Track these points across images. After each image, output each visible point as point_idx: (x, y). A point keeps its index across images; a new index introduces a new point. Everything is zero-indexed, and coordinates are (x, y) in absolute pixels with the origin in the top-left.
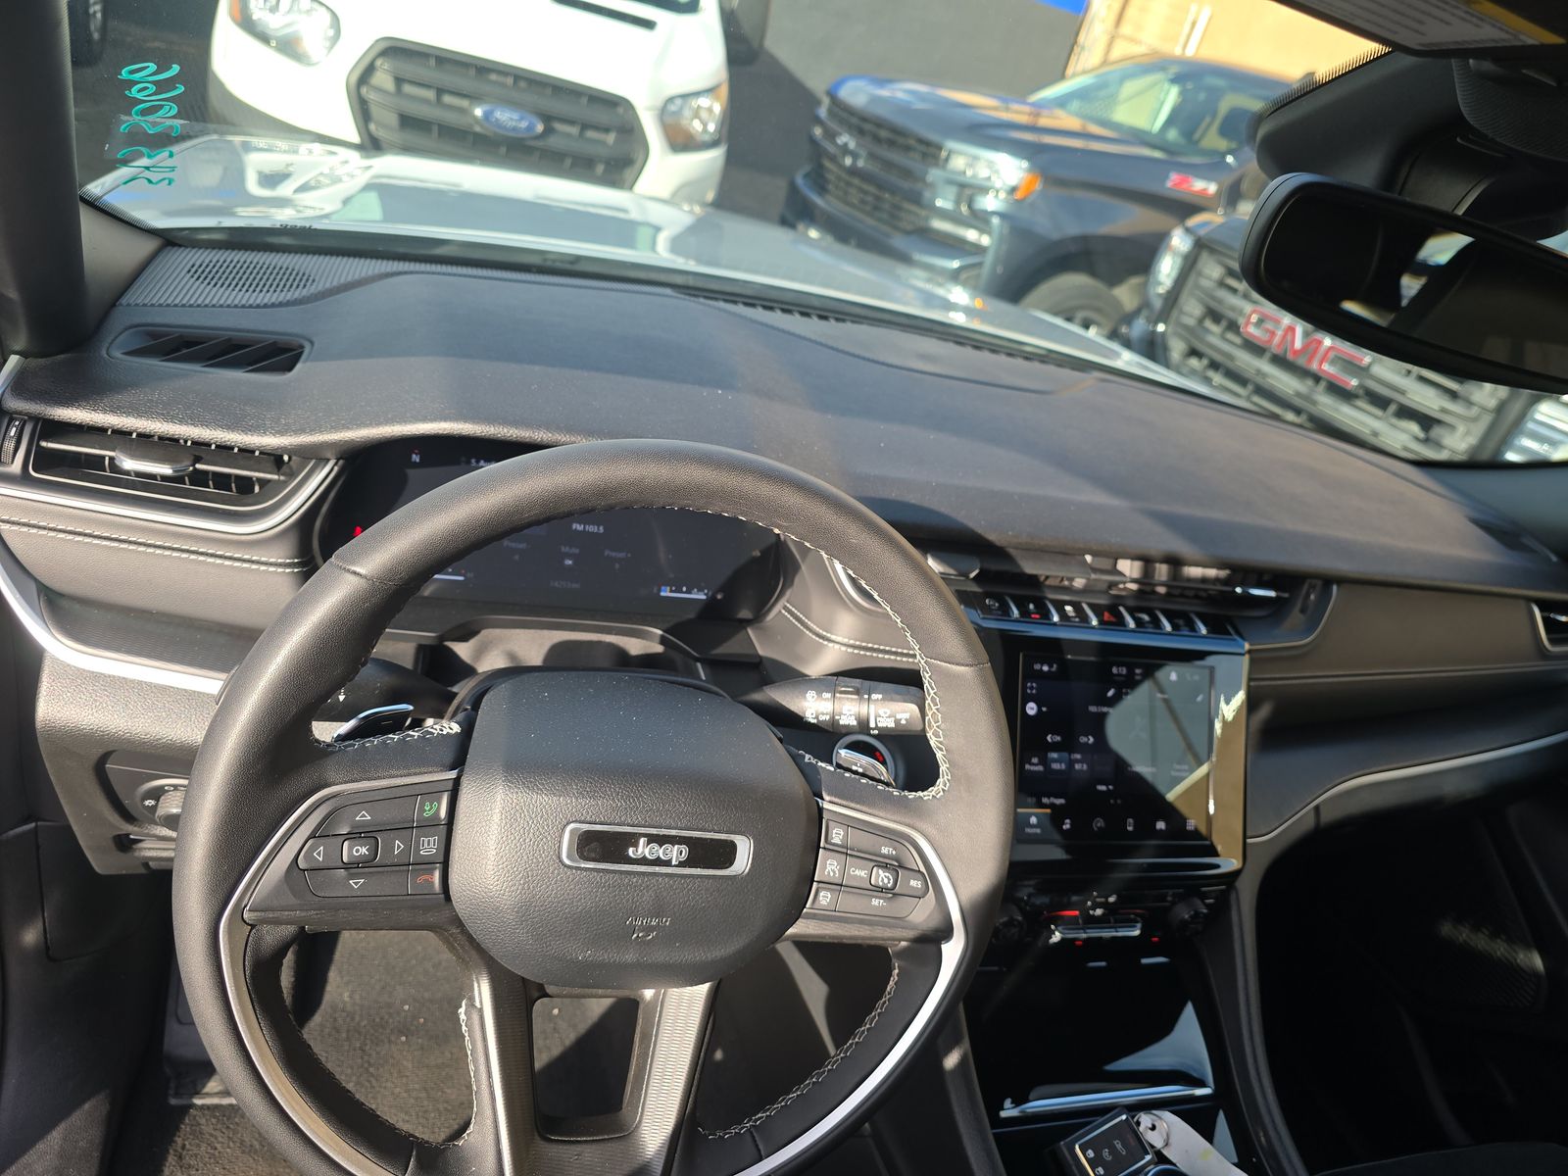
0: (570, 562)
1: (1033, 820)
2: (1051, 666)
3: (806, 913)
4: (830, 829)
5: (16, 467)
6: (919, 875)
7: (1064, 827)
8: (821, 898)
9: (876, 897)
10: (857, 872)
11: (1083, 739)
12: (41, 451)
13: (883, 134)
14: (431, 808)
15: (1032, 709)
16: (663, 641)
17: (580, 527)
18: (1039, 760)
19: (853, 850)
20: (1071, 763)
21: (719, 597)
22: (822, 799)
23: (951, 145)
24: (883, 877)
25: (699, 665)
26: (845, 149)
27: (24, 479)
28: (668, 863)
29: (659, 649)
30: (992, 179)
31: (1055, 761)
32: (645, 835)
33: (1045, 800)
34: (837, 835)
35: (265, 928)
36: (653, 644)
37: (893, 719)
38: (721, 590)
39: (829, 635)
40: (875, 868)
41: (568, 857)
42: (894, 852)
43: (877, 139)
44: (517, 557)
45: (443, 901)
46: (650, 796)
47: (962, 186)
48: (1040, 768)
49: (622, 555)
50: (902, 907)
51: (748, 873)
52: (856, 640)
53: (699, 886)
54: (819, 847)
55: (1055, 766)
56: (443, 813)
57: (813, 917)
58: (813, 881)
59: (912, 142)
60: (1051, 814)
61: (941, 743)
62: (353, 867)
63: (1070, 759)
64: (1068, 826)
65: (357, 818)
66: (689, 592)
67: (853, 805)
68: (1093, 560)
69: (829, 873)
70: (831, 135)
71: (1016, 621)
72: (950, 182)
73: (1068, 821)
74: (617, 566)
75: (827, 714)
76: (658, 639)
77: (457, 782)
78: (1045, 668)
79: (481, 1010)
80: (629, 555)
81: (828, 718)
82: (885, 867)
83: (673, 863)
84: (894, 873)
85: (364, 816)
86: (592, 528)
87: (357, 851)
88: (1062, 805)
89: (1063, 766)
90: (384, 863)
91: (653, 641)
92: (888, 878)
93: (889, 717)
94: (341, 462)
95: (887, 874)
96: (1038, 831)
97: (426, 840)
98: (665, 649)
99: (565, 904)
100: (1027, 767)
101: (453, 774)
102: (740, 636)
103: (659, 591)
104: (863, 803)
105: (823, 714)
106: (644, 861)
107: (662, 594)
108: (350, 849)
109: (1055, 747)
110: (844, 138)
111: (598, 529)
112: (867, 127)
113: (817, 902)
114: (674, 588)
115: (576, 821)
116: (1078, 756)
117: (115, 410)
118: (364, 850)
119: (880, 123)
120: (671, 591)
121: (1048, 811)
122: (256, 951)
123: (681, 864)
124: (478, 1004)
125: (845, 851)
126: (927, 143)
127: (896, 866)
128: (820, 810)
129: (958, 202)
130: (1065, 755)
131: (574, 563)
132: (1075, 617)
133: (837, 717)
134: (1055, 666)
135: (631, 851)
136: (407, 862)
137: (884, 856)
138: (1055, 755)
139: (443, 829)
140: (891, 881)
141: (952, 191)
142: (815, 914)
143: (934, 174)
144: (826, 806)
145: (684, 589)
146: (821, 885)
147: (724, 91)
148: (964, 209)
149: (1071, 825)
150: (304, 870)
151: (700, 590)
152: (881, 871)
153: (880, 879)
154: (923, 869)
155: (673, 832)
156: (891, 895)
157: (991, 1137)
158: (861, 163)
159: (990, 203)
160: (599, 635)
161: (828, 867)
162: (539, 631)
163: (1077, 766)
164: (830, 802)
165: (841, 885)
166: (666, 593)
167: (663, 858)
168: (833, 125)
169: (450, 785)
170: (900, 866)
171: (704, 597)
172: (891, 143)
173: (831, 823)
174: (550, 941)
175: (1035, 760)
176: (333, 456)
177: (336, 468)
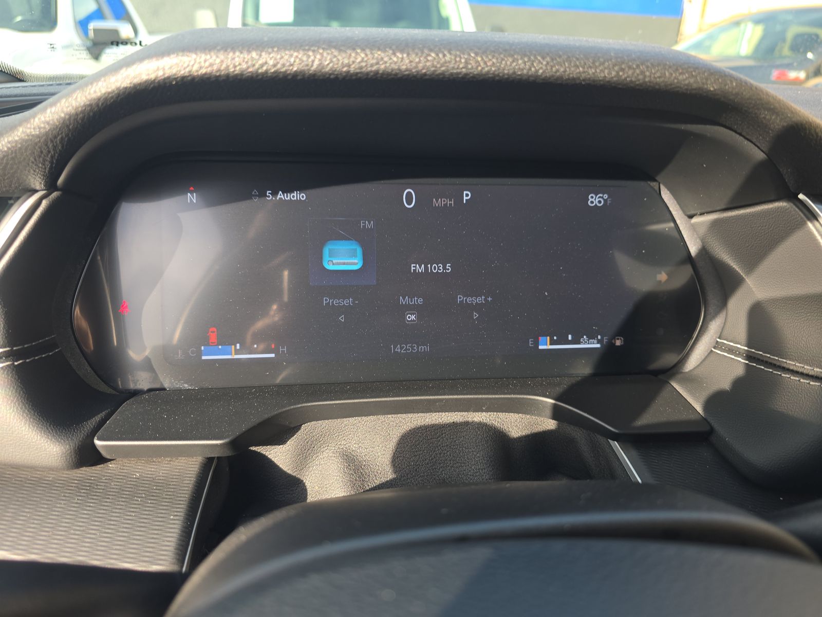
0: (413, 317)
16: (557, 413)
17: (421, 269)
21: (618, 343)
25: (616, 445)
29: (550, 424)
36: (539, 419)
38: (619, 333)
44: (342, 318)
49: (480, 300)
66: (576, 340)
74: (476, 315)
76: (548, 412)
80: (490, 299)
86: (436, 268)
91: (539, 415)
94: (54, 194)
98: (558, 425)
102: (665, 394)
103: (537, 344)
107: (541, 347)
111: (444, 268)
114: (555, 338)
120: (553, 342)
131: (418, 317)
145: (570, 337)
151: (591, 337)
160: (465, 414)
162: (382, 417)
166: (545, 345)
171: (598, 346)
176: (37, 182)
177: (44, 203)
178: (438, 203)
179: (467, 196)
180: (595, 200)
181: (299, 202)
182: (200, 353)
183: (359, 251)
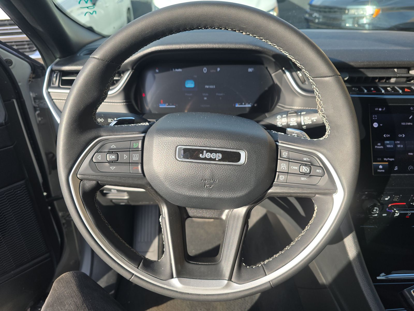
0: (206, 98)
1: (381, 167)
2: (382, 109)
3: (275, 184)
4: (282, 152)
5: (57, 84)
6: (320, 168)
7: (395, 169)
8: (280, 178)
9: (303, 177)
10: (294, 168)
11: (400, 136)
12: (63, 80)
13: (327, 10)
14: (136, 145)
15: (376, 125)
17: (208, 87)
18: (381, 144)
19: (292, 159)
20: (395, 145)
21: (255, 105)
22: (278, 142)
23: (349, 7)
24: (305, 169)
26: (316, 18)
27: (59, 87)
28: (214, 160)
30: (364, 13)
31: (388, 144)
32: (205, 150)
33: (385, 159)
34: (285, 154)
35: (85, 182)
37: (310, 120)
38: (256, 102)
39: (291, 107)
40: (301, 166)
41: (178, 157)
42: (309, 160)
43: (325, 12)
44: (190, 98)
45: (143, 176)
46: (206, 136)
47: (354, 18)
48: (382, 147)
49: (222, 94)
50: (314, 180)
51: (246, 164)
52: (302, 107)
53: (227, 168)
54: (277, 159)
55: (388, 146)
56: (140, 146)
57: (278, 185)
58: (276, 172)
59: (336, 10)
60: (388, 164)
61: (324, 114)
62: (111, 162)
63: (395, 143)
64: (397, 169)
65: (111, 147)
66: (245, 104)
67: (290, 143)
68: (397, 71)
69: (282, 168)
70: (311, 15)
71: (366, 94)
72: (351, 18)
73: (396, 167)
74: (221, 98)
75: (285, 122)
77: (144, 137)
78: (380, 109)
79: (165, 218)
80: (224, 94)
81: (285, 124)
82: (306, 165)
83: (217, 160)
84: (309, 167)
85: (113, 146)
86: (211, 87)
87: (111, 157)
88: (393, 161)
89: (392, 146)
90: (121, 162)
92: (307, 169)
93: (309, 120)
94: (133, 71)
95: (306, 168)
96: (383, 171)
97: (135, 155)
99: (179, 174)
100: (376, 147)
101: (143, 135)
104: (294, 143)
105: (283, 123)
106: (205, 159)
107: (236, 106)
108: (109, 157)
109: (387, 139)
110: (316, 15)
111: (213, 87)
112: (321, 10)
113: (279, 180)
114: (240, 104)
115: (180, 145)
116: (399, 142)
117: (76, 65)
118: (113, 157)
119: (326, 7)
120: (239, 105)
121: (387, 163)
122: (83, 188)
123: (219, 160)
124: (164, 216)
125: (288, 160)
126: (341, 9)
127: (311, 165)
128: (277, 146)
129: (353, 23)
130: (393, 142)
132: (392, 91)
133: (289, 123)
134: (384, 108)
135: (201, 155)
136: (129, 162)
137: (305, 161)
138: (388, 142)
139: (140, 152)
140: (308, 170)
141: (351, 21)
142: (278, 184)
143: (344, 17)
144: (279, 144)
145: (243, 104)
146: (279, 173)
147: (277, 9)
148: (356, 26)
149: (398, 168)
150: (95, 162)
151: (249, 103)
152: (304, 167)
153: (304, 170)
154: (322, 165)
155: (215, 149)
156: (309, 176)
157: (373, 287)
158: (321, 20)
159: (365, 21)
161: (282, 166)
163: (398, 146)
164: (281, 143)
165: (288, 173)
166: (237, 106)
167: (212, 158)
168: (312, 12)
169: (142, 138)
170: (312, 165)
171: (250, 106)
172: (330, 12)
173: (282, 150)
174: (176, 188)
175: (379, 144)
176: (130, 68)
177: (132, 72)
178: (212, 71)
179: (219, 69)
180: (250, 70)
181: (180, 72)
182: (159, 105)
183: (193, 82)
